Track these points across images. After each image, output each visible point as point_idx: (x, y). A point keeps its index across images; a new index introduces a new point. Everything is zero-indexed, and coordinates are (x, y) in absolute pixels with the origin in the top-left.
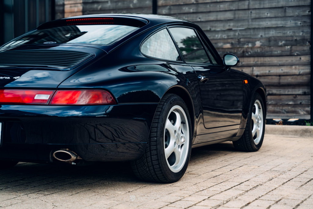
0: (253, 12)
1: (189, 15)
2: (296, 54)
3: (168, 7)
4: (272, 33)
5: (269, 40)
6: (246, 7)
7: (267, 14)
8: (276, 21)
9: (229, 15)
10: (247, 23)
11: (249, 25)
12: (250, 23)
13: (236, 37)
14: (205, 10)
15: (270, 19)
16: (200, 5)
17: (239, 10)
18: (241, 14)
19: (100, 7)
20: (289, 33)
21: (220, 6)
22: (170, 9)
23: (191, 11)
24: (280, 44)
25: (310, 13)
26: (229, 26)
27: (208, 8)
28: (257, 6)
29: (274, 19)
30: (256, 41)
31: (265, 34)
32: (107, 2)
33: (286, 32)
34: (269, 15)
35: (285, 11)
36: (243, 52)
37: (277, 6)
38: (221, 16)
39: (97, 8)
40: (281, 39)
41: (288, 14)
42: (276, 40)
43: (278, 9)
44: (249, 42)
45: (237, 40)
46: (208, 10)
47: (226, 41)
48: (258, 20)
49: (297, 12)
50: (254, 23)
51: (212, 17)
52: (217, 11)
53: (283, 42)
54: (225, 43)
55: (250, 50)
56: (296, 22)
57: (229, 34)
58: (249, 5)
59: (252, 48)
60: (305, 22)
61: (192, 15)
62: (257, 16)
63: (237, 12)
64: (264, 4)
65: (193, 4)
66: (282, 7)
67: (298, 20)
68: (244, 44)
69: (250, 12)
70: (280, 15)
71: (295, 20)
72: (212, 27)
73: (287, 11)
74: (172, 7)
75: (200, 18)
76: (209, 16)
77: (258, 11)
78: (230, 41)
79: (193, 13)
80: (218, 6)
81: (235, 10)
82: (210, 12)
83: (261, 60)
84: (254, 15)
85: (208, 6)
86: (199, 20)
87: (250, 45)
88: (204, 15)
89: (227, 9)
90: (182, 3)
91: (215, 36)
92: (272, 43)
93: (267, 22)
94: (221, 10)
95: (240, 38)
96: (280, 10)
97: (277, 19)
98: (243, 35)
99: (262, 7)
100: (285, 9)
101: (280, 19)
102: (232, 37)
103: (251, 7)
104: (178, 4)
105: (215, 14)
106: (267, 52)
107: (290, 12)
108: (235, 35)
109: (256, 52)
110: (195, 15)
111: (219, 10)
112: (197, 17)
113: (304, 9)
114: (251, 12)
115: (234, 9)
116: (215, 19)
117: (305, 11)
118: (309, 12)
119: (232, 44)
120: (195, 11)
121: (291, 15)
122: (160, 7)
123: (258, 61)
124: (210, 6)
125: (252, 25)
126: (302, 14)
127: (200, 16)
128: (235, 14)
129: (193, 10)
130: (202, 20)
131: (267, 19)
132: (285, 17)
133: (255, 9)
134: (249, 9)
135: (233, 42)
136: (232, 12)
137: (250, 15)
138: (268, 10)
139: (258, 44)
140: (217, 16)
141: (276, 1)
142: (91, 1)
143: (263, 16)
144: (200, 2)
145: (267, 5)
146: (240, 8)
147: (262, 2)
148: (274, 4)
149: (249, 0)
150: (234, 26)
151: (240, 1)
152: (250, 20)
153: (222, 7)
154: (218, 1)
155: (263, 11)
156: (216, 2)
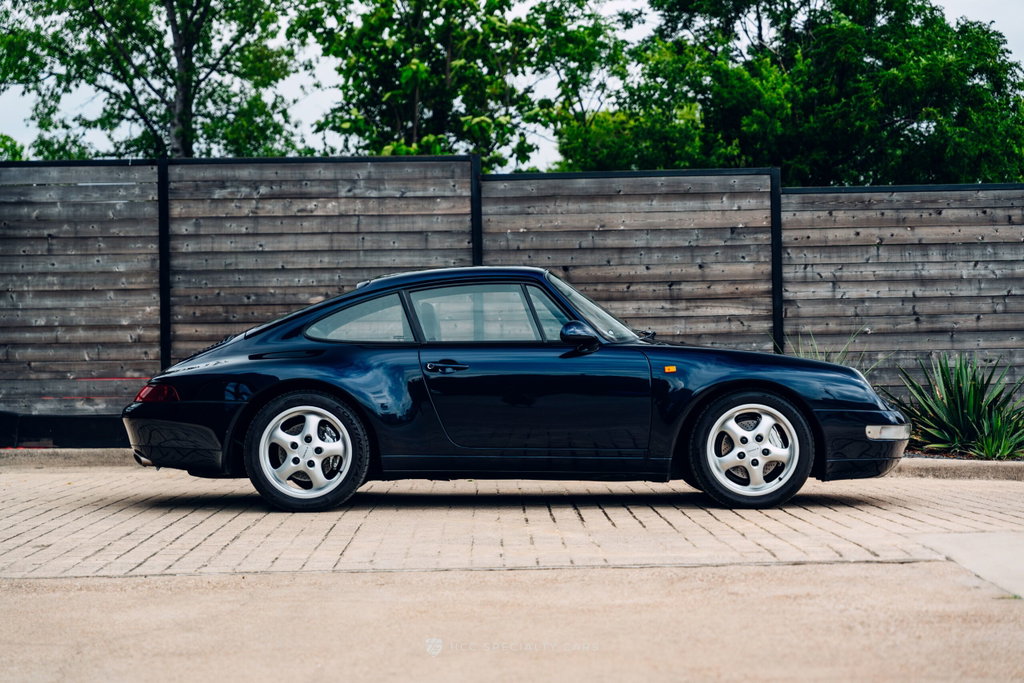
0: (367, 238)
1: (238, 239)
3: (194, 220)
6: (353, 229)
7: (394, 243)
8: (410, 256)
9: (320, 242)
10: (355, 259)
11: (359, 262)
12: (362, 258)
13: (335, 284)
14: (272, 232)
15: (399, 253)
16: (261, 220)
17: (339, 233)
18: (343, 242)
21: (302, 225)
22: (197, 225)
23: (244, 230)
25: (471, 244)
26: (321, 261)
27: (278, 227)
28: (374, 228)
29: (407, 253)
34: (397, 245)
35: (426, 240)
37: (412, 230)
38: (305, 243)
39: (29, 216)
41: (431, 246)
43: (412, 236)
45: (336, 289)
46: (279, 231)
47: (315, 290)
48: (377, 253)
49: (448, 243)
50: (369, 259)
51: (287, 244)
52: (297, 234)
54: (313, 295)
56: (447, 259)
57: (322, 278)
58: (358, 225)
60: (462, 260)
61: (245, 239)
62: (375, 247)
63: (335, 237)
64: (387, 224)
65: (247, 217)
66: (420, 233)
67: (449, 256)
69: (360, 237)
70: (417, 246)
71: (445, 256)
72: (288, 263)
73: (430, 239)
74: (202, 221)
75: (261, 246)
76: (279, 242)
77: (375, 237)
78: (322, 290)
79: (247, 235)
80: (299, 224)
81: (333, 233)
82: (281, 234)
84: (368, 245)
85: (278, 223)
86: (260, 249)
88: (270, 239)
89: (316, 231)
90: (224, 215)
91: (292, 281)
93: (393, 258)
94: (305, 231)
95: (343, 286)
96: (418, 237)
97: (412, 253)
98: (350, 281)
99: (383, 229)
100: (427, 235)
101: (417, 253)
102: (327, 283)
103: (363, 228)
104: (214, 215)
105: (292, 239)
107: (435, 242)
108: (333, 280)
110: (251, 240)
111: (300, 231)
112: (254, 243)
113: (460, 237)
114: (363, 239)
115: (330, 231)
116: (293, 249)
117: (462, 241)
118: (469, 242)
119: (327, 295)
120: (251, 231)
121: (438, 246)
122: (176, 219)
124: (282, 223)
125: (365, 261)
126: (457, 245)
127: (262, 240)
128: (332, 241)
129: (247, 228)
130: (266, 249)
131: (394, 253)
132: (425, 251)
133: (371, 233)
134: (358, 233)
135: (330, 293)
136: (327, 236)
137: (360, 244)
138: (395, 236)
140: (296, 242)
141: (410, 219)
142: (14, 199)
143: (386, 246)
144: (261, 213)
145: (393, 228)
146: (341, 231)
147: (384, 221)
148: (406, 227)
149: (358, 216)
150: (329, 263)
151: (341, 216)
152: (361, 253)
153: (307, 225)
154: (299, 214)
155: (385, 238)
156: (295, 217)
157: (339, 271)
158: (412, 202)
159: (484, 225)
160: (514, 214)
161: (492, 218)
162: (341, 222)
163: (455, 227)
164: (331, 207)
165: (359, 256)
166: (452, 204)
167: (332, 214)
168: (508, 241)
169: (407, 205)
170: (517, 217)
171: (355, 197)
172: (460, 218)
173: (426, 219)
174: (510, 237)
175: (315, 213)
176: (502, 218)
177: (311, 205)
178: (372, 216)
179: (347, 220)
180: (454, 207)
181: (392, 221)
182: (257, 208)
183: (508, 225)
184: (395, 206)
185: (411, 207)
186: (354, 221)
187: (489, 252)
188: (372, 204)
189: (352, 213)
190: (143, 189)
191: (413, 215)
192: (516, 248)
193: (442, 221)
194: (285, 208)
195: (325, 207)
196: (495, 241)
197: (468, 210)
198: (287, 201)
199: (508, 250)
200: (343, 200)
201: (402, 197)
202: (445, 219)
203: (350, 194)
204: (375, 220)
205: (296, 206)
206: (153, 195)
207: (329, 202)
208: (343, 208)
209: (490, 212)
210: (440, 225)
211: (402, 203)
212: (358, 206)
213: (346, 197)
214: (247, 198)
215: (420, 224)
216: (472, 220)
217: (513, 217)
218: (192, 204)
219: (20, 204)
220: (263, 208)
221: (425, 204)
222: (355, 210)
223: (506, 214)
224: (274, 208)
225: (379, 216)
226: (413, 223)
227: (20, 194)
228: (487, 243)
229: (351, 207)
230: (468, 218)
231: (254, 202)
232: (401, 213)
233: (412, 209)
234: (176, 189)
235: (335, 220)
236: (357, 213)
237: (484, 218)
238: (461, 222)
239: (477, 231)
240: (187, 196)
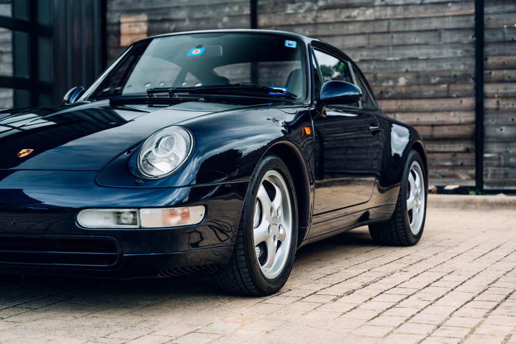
0: (395, 36)
2: (455, 96)
3: (274, 27)
4: (421, 67)
5: (418, 75)
6: (385, 29)
7: (415, 39)
8: (426, 49)
11: (388, 55)
12: (391, 52)
13: (370, 71)
14: (326, 33)
15: (419, 47)
16: (319, 26)
17: (374, 33)
18: (378, 40)
19: (173, 27)
20: (446, 66)
21: (347, 28)
24: (433, 81)
25: (475, 39)
26: (361, 55)
27: (331, 30)
28: (400, 28)
29: (425, 47)
30: (398, 77)
31: (412, 67)
32: (184, 20)
33: (440, 64)
34: (417, 41)
35: (440, 36)
36: (381, 92)
37: (428, 28)
38: (350, 42)
39: (169, 29)
40: (434, 74)
41: (443, 41)
42: (428, 76)
43: (429, 33)
44: (389, 79)
45: (372, 76)
46: (331, 33)
48: (402, 48)
49: (457, 37)
50: (396, 52)
51: (337, 43)
52: (344, 35)
53: (438, 79)
55: (390, 90)
56: (456, 50)
58: (389, 26)
59: (393, 87)
60: (467, 51)
62: (401, 42)
63: (372, 36)
64: (410, 25)
65: (309, 24)
66: (435, 30)
67: (457, 48)
68: (382, 81)
69: (390, 36)
70: (432, 41)
71: (454, 48)
73: (443, 35)
74: (279, 28)
77: (401, 35)
80: (345, 27)
81: (370, 33)
82: (333, 35)
83: (406, 104)
84: (395, 41)
85: (331, 27)
87: (391, 83)
89: (358, 32)
90: (293, 23)
92: (422, 80)
93: (414, 51)
94: (350, 32)
95: (377, 73)
96: (432, 34)
97: (428, 47)
98: (381, 69)
99: (407, 29)
100: (440, 32)
101: (432, 47)
103: (392, 29)
104: (287, 23)
105: (340, 39)
106: (415, 92)
107: (447, 37)
108: (369, 69)
109: (398, 93)
111: (345, 32)
113: (466, 33)
114: (392, 37)
115: (368, 31)
117: (467, 36)
118: (473, 37)
121: (449, 41)
123: (402, 105)
124: (334, 27)
125: (393, 54)
126: (463, 40)
128: (369, 39)
129: (309, 32)
131: (415, 47)
133: (398, 32)
134: (388, 32)
136: (365, 36)
137: (390, 41)
138: (416, 34)
139: (402, 81)
140: (344, 41)
141: (427, 21)
142: (160, 18)
143: (409, 42)
144: (319, 20)
145: (415, 26)
146: (377, 30)
147: (408, 22)
148: (424, 25)
149: (389, 19)
150: (367, 56)
151: (376, 20)
152: (391, 48)
153: (351, 28)
154: (346, 20)
155: (408, 35)
156: (343, 22)
157: (374, 62)
158: (429, 6)
159: (485, 22)
160: (510, 12)
161: (492, 17)
162: (377, 24)
163: (463, 25)
164: (369, 13)
165: (388, 50)
166: (460, 7)
167: (369, 18)
168: (504, 34)
169: (426, 9)
170: (512, 15)
171: (387, 5)
172: (466, 18)
173: (439, 20)
174: (506, 31)
175: (358, 19)
176: (500, 16)
177: (355, 13)
178: (399, 19)
179: (380, 23)
180: (462, 9)
181: (414, 22)
182: (317, 17)
183: (505, 22)
184: (417, 11)
185: (429, 11)
186: (386, 24)
187: (489, 43)
188: (399, 9)
189: (383, 17)
190: (241, 8)
191: (430, 17)
192: (510, 38)
193: (452, 21)
194: (336, 16)
195: (364, 13)
196: (494, 34)
197: (473, 11)
198: (338, 10)
199: (504, 42)
200: (378, 8)
201: (422, 4)
202: (455, 19)
203: (383, 3)
204: (401, 22)
205: (344, 15)
206: (247, 11)
207: (367, 10)
208: (378, 14)
209: (490, 11)
210: (451, 23)
211: (421, 8)
212: (389, 12)
213: (381, 6)
214: (310, 10)
215: (435, 24)
216: (476, 19)
217: (508, 15)
218: (272, 16)
219: (164, 21)
220: (321, 17)
221: (439, 8)
222: (386, 15)
223: (504, 13)
224: (329, 16)
225: (405, 19)
226: (430, 23)
227: (164, 14)
228: (487, 36)
229: (383, 13)
230: (473, 18)
231: (314, 13)
232: (421, 16)
233: (430, 12)
234: (262, 6)
235: (372, 23)
236: (388, 17)
237: (486, 17)
238: (467, 21)
239: (479, 28)
240: (269, 10)
